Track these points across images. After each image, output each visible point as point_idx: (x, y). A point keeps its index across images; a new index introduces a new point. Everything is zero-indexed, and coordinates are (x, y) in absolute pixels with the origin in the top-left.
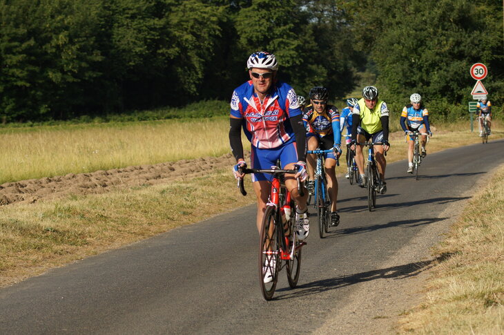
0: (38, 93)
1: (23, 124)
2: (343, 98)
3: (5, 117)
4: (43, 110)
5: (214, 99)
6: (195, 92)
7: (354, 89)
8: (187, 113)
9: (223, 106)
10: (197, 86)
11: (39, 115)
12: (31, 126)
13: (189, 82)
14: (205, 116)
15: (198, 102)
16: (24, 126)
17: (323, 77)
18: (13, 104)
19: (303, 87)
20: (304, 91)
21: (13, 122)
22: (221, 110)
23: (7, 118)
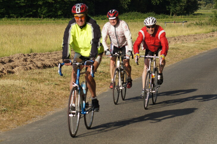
0: (58, 6)
1: (51, 19)
2: (193, 13)
3: (42, 16)
4: (59, 13)
5: (135, 11)
6: (127, 8)
7: (198, 9)
8: (123, 17)
9: (139, 15)
10: (128, 5)
11: (57, 15)
12: (54, 20)
13: (124, 3)
14: (131, 19)
15: (128, 12)
16: (51, 20)
17: (185, 3)
18: (46, 10)
19: (175, 7)
20: (175, 10)
21: (46, 18)
22: (138, 16)
23: (44, 16)
